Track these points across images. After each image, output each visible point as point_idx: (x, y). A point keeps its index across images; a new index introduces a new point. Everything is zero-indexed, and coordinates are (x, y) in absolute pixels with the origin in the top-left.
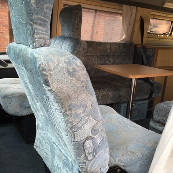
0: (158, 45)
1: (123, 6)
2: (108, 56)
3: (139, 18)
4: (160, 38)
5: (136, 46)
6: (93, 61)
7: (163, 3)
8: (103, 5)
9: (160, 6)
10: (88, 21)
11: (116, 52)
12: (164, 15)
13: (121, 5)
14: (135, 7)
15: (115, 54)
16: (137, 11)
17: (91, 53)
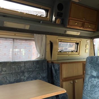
0: (68, 60)
1: (34, 34)
2: (23, 72)
3: (49, 42)
5: (48, 62)
7: (65, 31)
8: (16, 35)
11: (30, 68)
12: (69, 39)
13: (33, 34)
14: (45, 35)
15: (30, 70)
16: (46, 37)
17: (5, 71)
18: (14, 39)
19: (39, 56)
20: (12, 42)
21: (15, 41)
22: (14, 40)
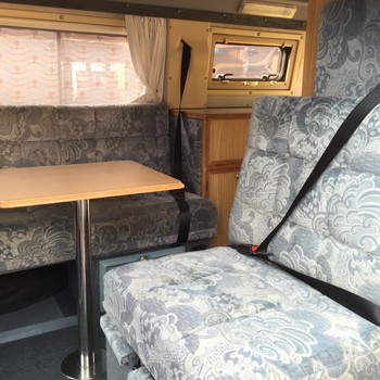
1: (127, 17)
2: (92, 141)
3: (178, 44)
4: (251, 89)
6: (48, 156)
8: (66, 18)
9: (233, 12)
10: (35, 58)
11: (113, 130)
12: (255, 34)
13: (120, 16)
14: (162, 19)
15: (112, 134)
16: (168, 27)
17: (39, 135)
18: (59, 32)
19: (143, 93)
20: (55, 41)
21: (64, 38)
22: (59, 37)
